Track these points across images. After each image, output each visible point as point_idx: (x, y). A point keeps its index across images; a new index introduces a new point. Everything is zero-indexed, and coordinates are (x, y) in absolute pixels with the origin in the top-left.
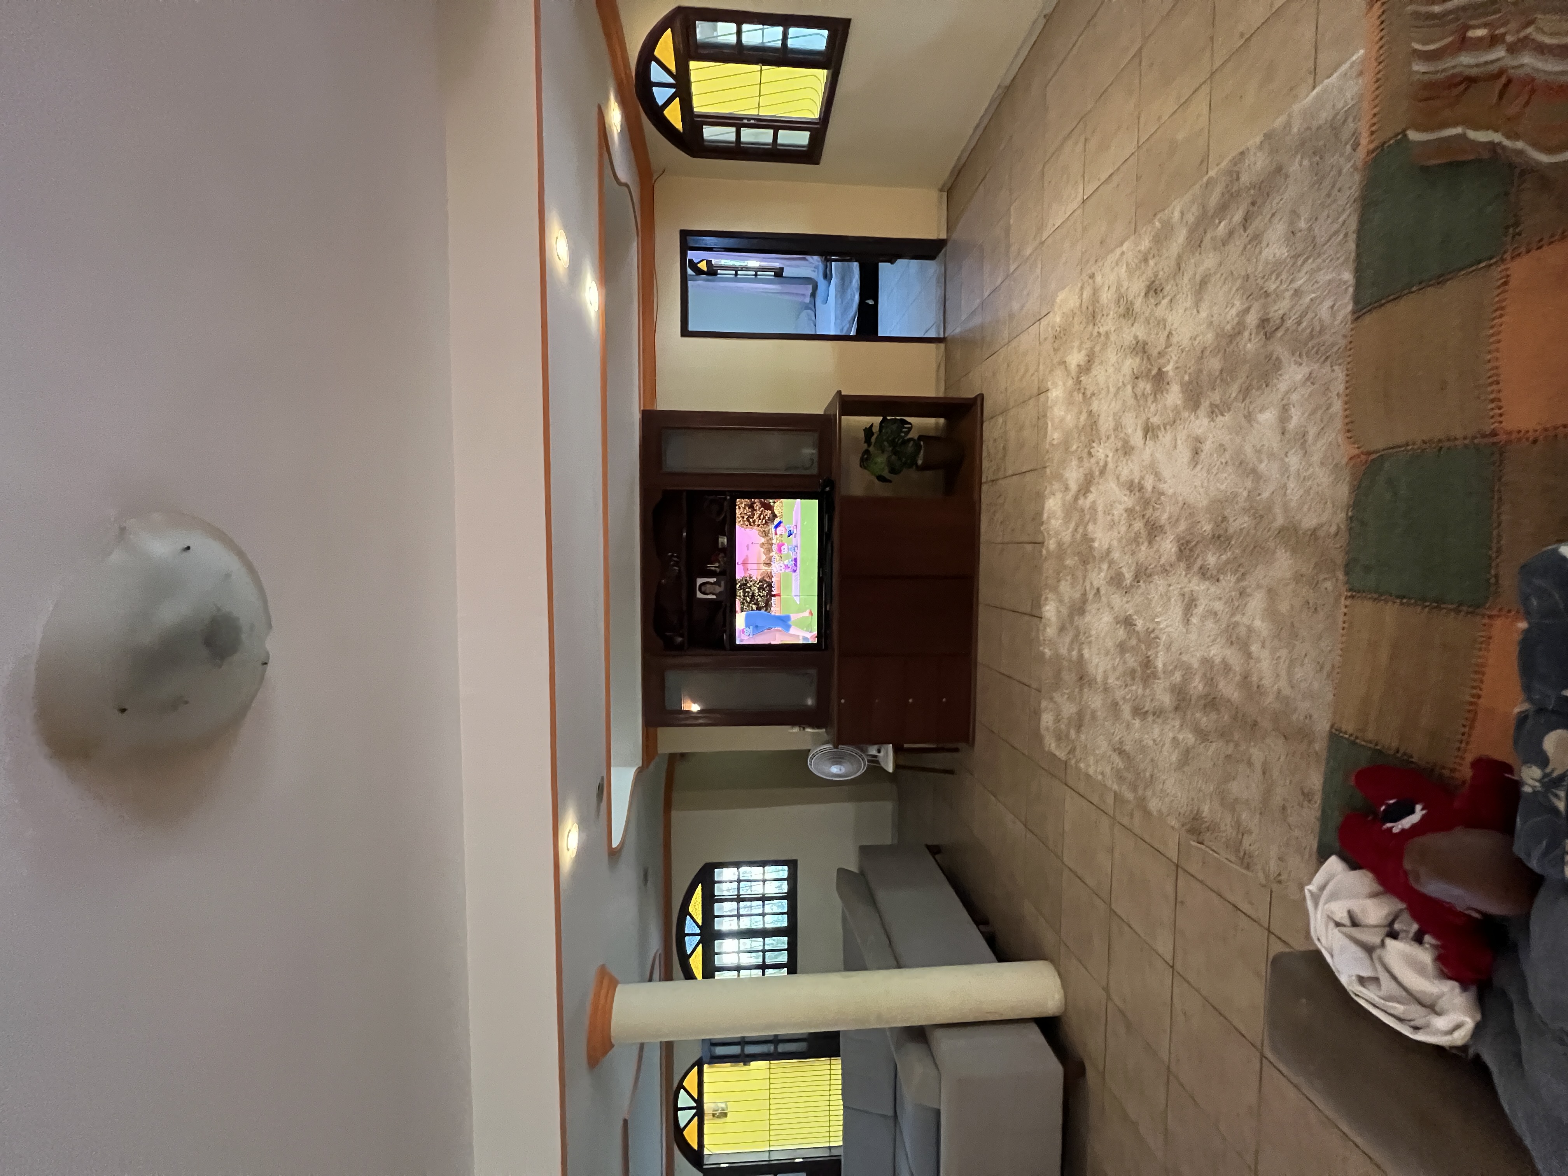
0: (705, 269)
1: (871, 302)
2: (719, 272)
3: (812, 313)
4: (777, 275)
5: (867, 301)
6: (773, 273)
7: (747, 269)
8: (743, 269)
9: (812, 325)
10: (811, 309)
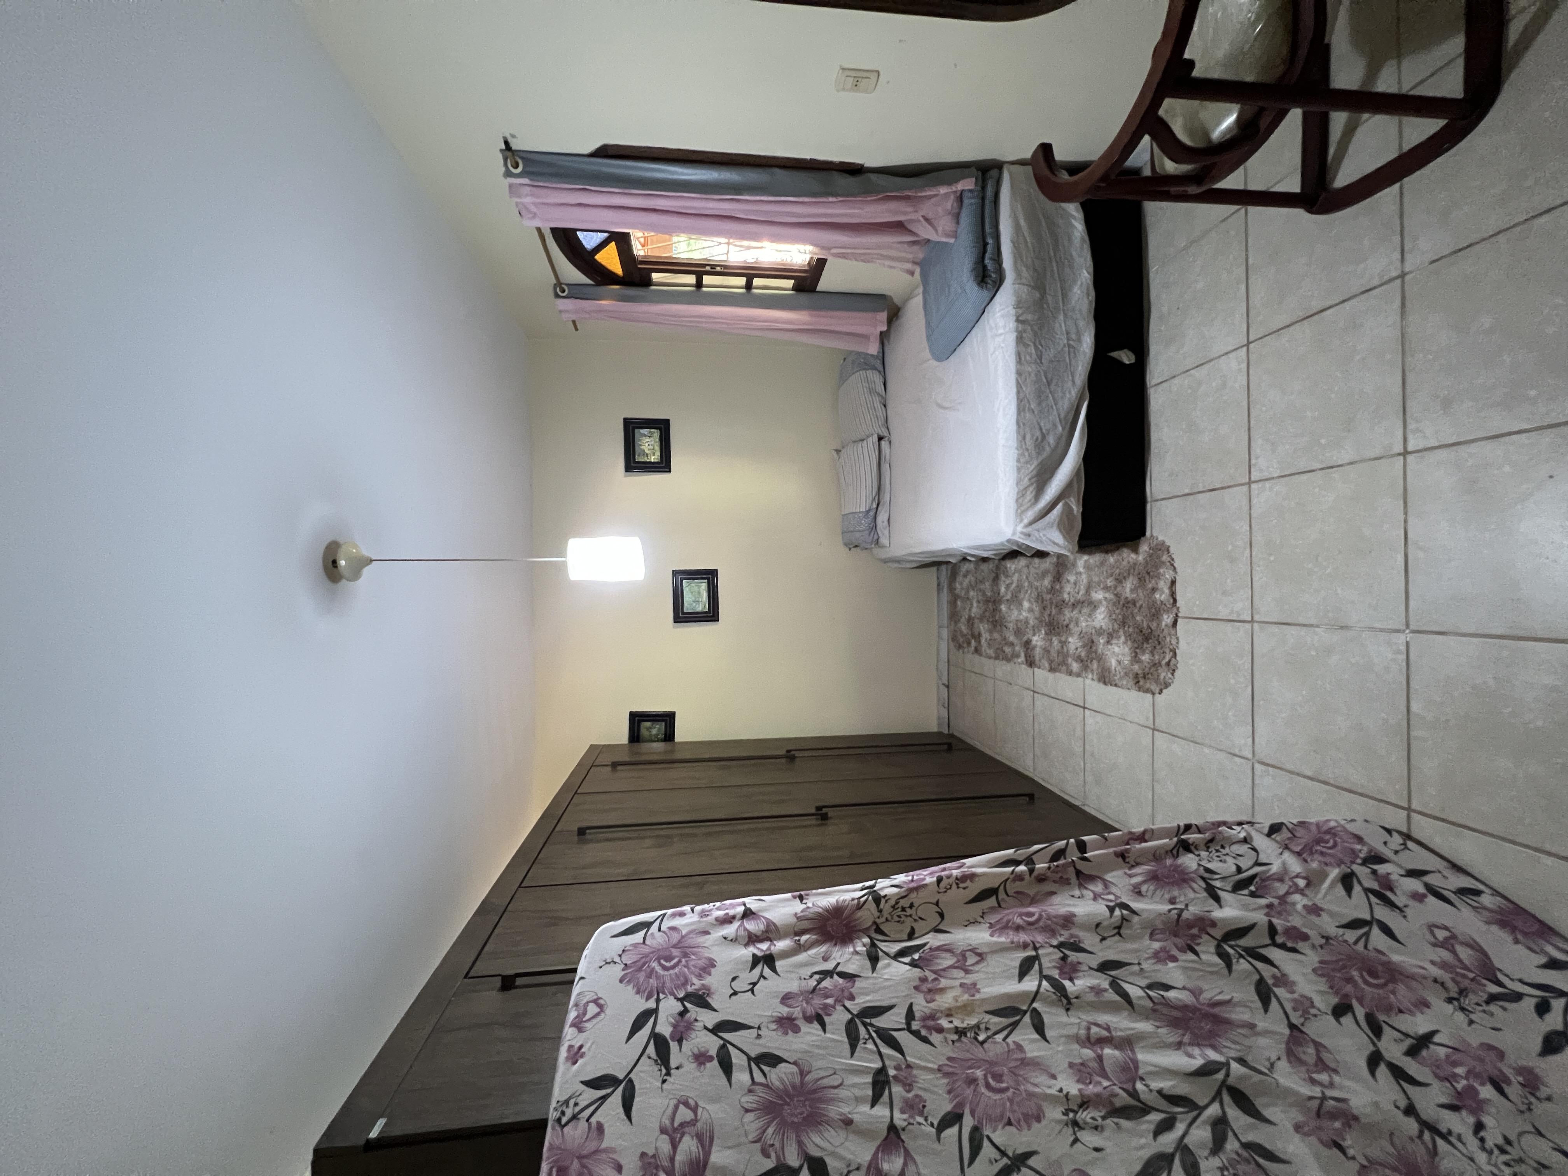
0: (617, 268)
1: (1126, 357)
2: (655, 276)
3: (878, 379)
4: (799, 288)
5: (1114, 354)
6: (790, 283)
7: (726, 271)
8: (714, 269)
9: (878, 405)
10: (874, 368)
